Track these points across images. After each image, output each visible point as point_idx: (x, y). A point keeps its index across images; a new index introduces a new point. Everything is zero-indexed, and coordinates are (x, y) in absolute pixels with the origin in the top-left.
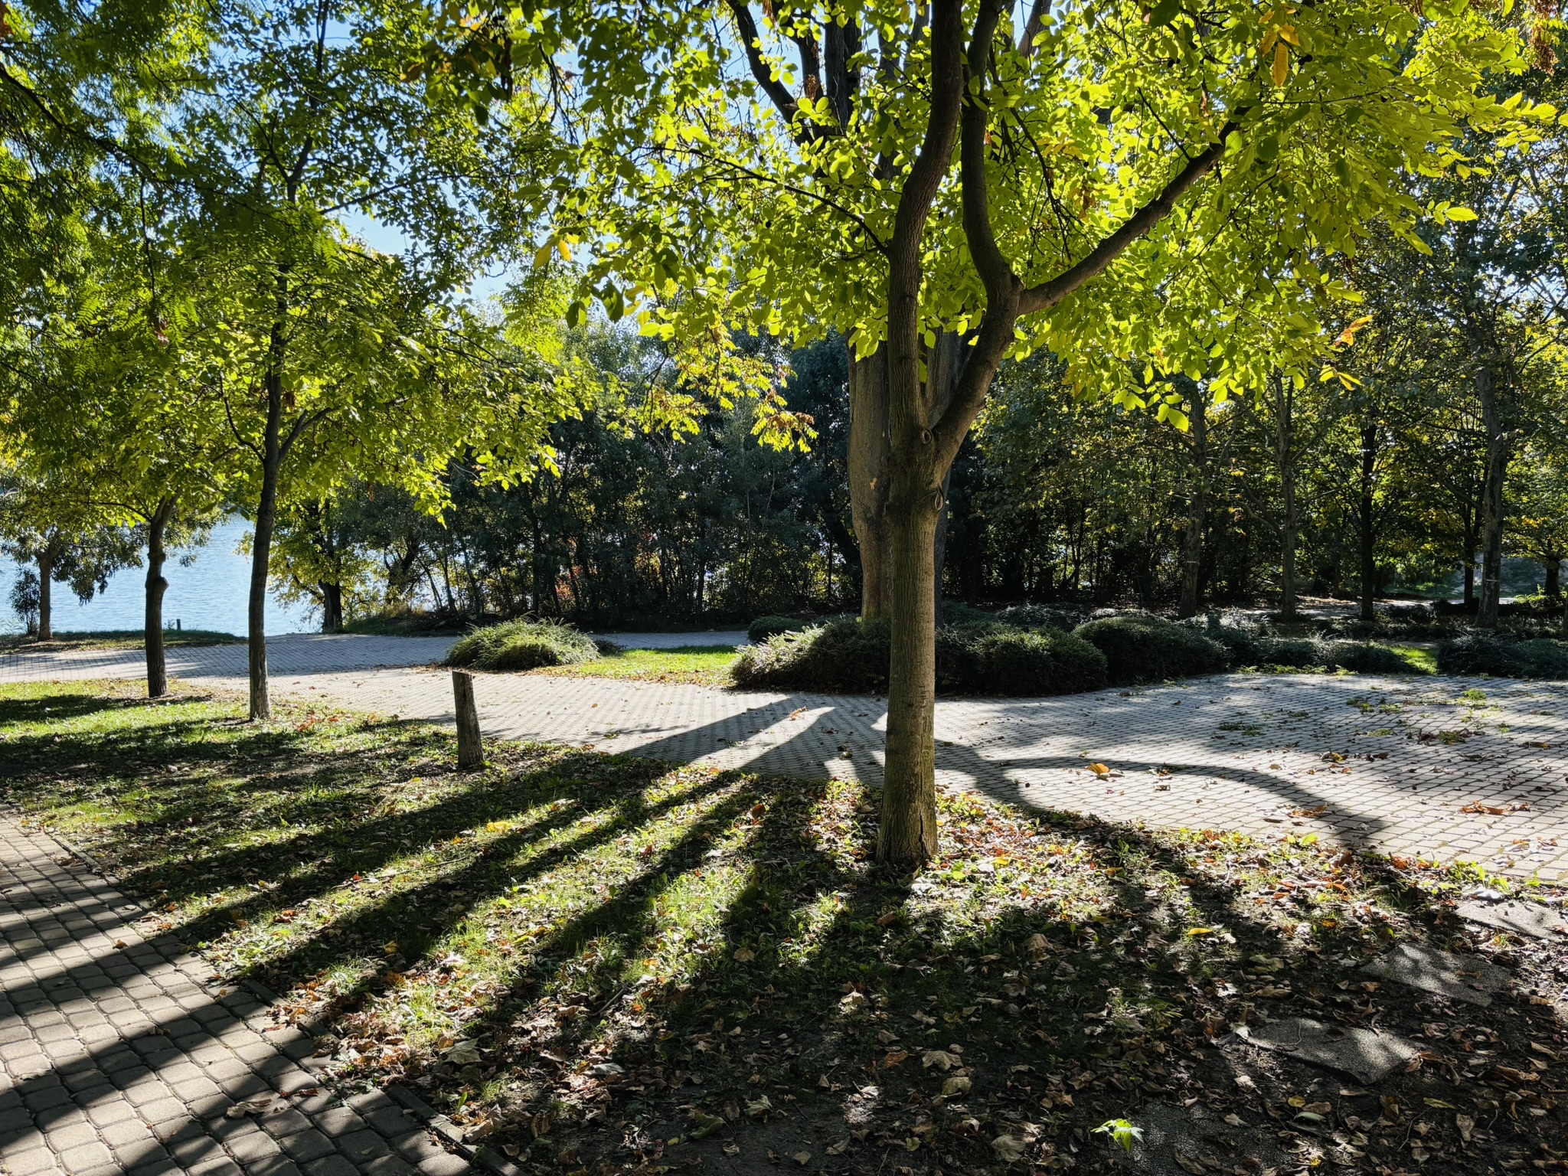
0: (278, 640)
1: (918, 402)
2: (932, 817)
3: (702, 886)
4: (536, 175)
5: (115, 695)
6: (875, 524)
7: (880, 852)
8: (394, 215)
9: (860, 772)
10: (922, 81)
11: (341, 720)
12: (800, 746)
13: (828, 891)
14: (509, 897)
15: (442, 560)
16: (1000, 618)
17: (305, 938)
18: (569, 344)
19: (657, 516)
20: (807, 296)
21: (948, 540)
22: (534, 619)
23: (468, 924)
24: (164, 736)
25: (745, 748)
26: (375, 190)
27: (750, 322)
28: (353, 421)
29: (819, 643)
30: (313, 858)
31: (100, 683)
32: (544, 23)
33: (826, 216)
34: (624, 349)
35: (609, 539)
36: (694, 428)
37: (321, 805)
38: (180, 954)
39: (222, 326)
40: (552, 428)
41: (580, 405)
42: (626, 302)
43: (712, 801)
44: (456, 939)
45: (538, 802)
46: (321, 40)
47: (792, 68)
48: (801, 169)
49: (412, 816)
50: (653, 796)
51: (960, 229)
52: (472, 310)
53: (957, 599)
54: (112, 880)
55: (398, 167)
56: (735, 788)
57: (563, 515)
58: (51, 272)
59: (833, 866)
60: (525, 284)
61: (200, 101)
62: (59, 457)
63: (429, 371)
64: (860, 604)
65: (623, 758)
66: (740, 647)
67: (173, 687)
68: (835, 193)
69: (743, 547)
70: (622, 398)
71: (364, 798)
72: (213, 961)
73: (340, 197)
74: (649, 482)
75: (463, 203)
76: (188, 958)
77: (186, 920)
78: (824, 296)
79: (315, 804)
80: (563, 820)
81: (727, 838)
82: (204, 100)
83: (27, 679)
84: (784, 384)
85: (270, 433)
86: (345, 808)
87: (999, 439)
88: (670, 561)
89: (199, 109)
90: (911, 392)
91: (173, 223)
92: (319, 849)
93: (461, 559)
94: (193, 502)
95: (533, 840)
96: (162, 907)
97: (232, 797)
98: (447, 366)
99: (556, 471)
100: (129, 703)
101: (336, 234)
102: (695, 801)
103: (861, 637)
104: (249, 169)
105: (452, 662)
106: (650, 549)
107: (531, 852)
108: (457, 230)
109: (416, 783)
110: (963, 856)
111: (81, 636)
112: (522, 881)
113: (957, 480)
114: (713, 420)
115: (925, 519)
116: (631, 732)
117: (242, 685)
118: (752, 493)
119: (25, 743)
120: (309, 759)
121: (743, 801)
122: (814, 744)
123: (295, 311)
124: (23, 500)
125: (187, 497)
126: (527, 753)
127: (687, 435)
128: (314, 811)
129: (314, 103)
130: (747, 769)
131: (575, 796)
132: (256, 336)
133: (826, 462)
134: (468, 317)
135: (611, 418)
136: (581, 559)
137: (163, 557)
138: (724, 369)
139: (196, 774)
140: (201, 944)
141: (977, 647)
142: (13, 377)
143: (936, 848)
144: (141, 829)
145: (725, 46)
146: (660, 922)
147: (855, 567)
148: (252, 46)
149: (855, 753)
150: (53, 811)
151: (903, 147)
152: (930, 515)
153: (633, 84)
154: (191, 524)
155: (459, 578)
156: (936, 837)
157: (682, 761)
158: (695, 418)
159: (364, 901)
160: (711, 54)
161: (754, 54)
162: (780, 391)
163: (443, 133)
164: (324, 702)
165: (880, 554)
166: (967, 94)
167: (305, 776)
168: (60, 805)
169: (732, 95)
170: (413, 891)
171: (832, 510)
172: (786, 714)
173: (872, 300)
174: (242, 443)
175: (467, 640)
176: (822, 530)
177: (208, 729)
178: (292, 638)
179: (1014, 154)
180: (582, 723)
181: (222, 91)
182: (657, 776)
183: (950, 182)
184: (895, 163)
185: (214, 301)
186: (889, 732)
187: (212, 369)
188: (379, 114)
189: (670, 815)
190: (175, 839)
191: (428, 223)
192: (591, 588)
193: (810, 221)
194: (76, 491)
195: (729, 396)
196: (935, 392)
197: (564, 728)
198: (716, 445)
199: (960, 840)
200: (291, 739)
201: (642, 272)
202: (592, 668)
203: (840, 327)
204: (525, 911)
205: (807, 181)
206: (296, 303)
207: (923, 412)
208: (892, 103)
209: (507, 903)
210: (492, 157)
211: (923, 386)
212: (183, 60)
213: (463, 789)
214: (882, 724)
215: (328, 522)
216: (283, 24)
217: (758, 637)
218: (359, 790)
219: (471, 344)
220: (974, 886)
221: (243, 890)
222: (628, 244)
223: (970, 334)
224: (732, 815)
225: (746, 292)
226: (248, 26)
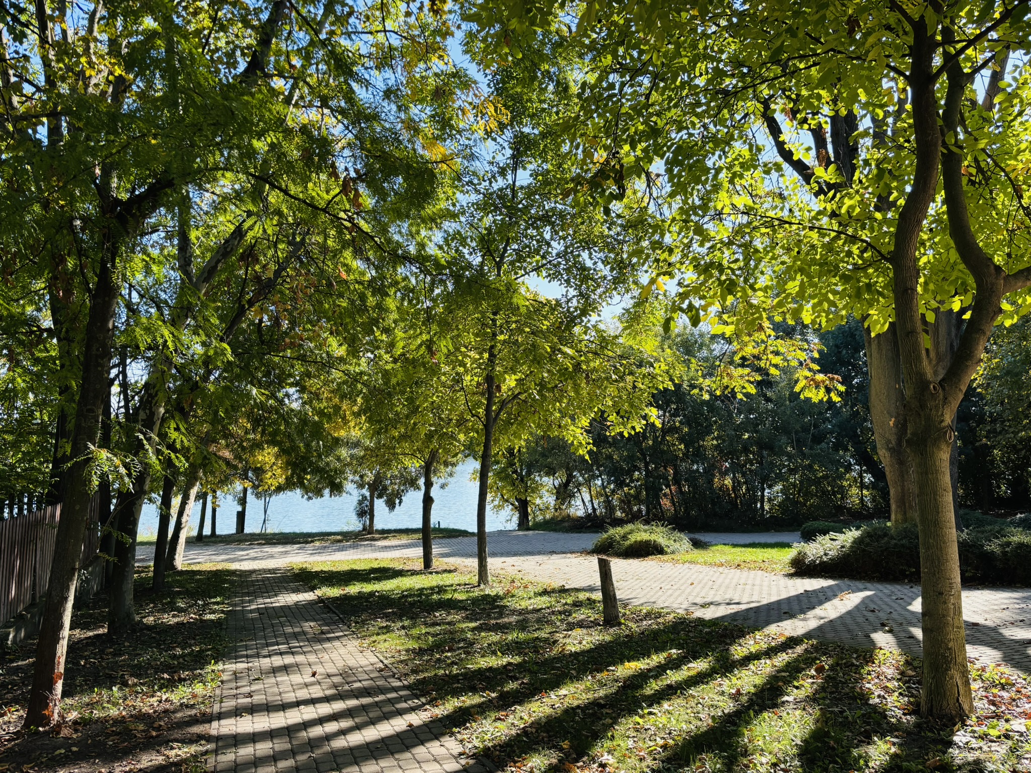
0: (493, 534)
1: (925, 362)
2: (967, 683)
3: (781, 723)
4: (639, 240)
5: (407, 568)
6: (896, 452)
7: (924, 708)
8: (554, 276)
9: (901, 643)
10: (908, 141)
11: (530, 587)
12: (849, 621)
13: (883, 736)
14: (642, 717)
15: (588, 483)
16: (1012, 523)
17: (513, 732)
18: (663, 341)
19: (728, 451)
20: (831, 296)
21: (960, 462)
22: (647, 522)
23: (615, 733)
24: (432, 594)
25: (805, 620)
26: (544, 262)
27: (788, 316)
28: (534, 400)
29: (857, 542)
30: (517, 679)
31: (398, 559)
32: (643, 151)
33: (841, 242)
34: (699, 341)
35: (695, 467)
36: (752, 390)
37: (520, 643)
38: (443, 734)
39: (463, 349)
40: (653, 396)
41: (672, 380)
42: (702, 313)
43: (782, 659)
44: (608, 744)
45: (658, 650)
46: (514, 182)
47: (808, 149)
48: (819, 213)
49: (576, 655)
50: (738, 651)
51: (948, 237)
52: (602, 326)
53: (972, 508)
54: (405, 683)
55: (557, 247)
56: (799, 649)
57: (663, 452)
58: (378, 328)
59: (885, 717)
60: (634, 307)
61: (450, 226)
62: (381, 429)
63: (577, 366)
64: (889, 512)
65: (714, 622)
66: (795, 544)
67: (438, 563)
68: (847, 225)
69: (792, 471)
70: (700, 373)
71: (546, 640)
72: (461, 741)
73: (525, 269)
74: (720, 428)
75: (595, 263)
76: (447, 738)
77: (446, 713)
78: (842, 295)
79: (517, 643)
80: (675, 664)
81: (797, 688)
82: (453, 225)
83: (362, 557)
84: (816, 355)
85: (488, 409)
86: (535, 647)
87: (996, 384)
88: (739, 482)
89: (451, 231)
90: (918, 358)
91: (438, 295)
92: (520, 673)
93: (599, 482)
94: (447, 451)
95: (656, 677)
96: (432, 702)
97: (469, 635)
98: (587, 362)
99: (658, 423)
100: (414, 573)
101: (522, 290)
102: (770, 658)
103: (892, 538)
104: (476, 260)
105: (597, 551)
106: (724, 474)
107: (654, 686)
108: (592, 279)
109: (578, 632)
110: (997, 717)
111: (389, 531)
112: (650, 706)
113: (963, 416)
114: (765, 383)
115: (939, 449)
116: (719, 604)
117: (473, 563)
118: (797, 432)
119: (361, 596)
120: (513, 612)
121: (807, 660)
122: (861, 620)
123: (501, 337)
124: (362, 453)
125: (444, 449)
126: (648, 615)
127: (747, 395)
128: (516, 647)
129: (510, 218)
130: (808, 635)
131: (682, 648)
132: (481, 354)
133: (852, 408)
134: (598, 331)
135: (693, 386)
136: (677, 482)
137: (432, 484)
138: (772, 349)
139: (449, 618)
140: (455, 730)
141: (993, 547)
142: (359, 386)
143: (972, 709)
144: (420, 652)
145: (760, 143)
146: (750, 747)
147: (881, 484)
148: (478, 192)
149: (896, 628)
150: (375, 638)
151: (896, 188)
152: (944, 446)
153: (700, 177)
154: (446, 464)
155: (599, 495)
156: (971, 700)
157: (757, 626)
158: (752, 383)
159: (548, 711)
160: (751, 150)
161: (780, 146)
162: (813, 360)
163: (582, 223)
164: (520, 576)
165: (902, 475)
166: (945, 145)
167: (510, 623)
168: (378, 634)
169: (767, 172)
170: (578, 707)
171: (859, 442)
172: (835, 596)
173: (881, 294)
174: (473, 416)
175: (605, 536)
176: (852, 456)
177: (455, 590)
178: (500, 533)
179: (987, 179)
180: (684, 596)
181: (463, 219)
182: (739, 637)
183: (937, 206)
184: (891, 199)
185: (459, 336)
186: (924, 614)
187: (457, 374)
188: (546, 219)
189: (751, 666)
190: (439, 660)
191: (575, 278)
192: (685, 500)
193: (829, 248)
194: (389, 448)
195: (776, 366)
196: (937, 353)
197: (671, 599)
198: (768, 400)
199: (993, 703)
200: (502, 599)
201: (711, 293)
202: (688, 557)
203: (857, 315)
204: (653, 728)
205: (824, 221)
206: (502, 333)
207: (930, 370)
208: (885, 159)
209: (641, 721)
210: (612, 233)
211: (927, 350)
212: (442, 205)
213: (608, 638)
214: (917, 606)
215: (520, 460)
216: (494, 177)
217: (808, 537)
218: (543, 634)
219: (602, 347)
220: (1010, 743)
221: (477, 696)
222: (702, 278)
223: (963, 311)
224: (799, 670)
225: (786, 298)
226: (476, 181)
